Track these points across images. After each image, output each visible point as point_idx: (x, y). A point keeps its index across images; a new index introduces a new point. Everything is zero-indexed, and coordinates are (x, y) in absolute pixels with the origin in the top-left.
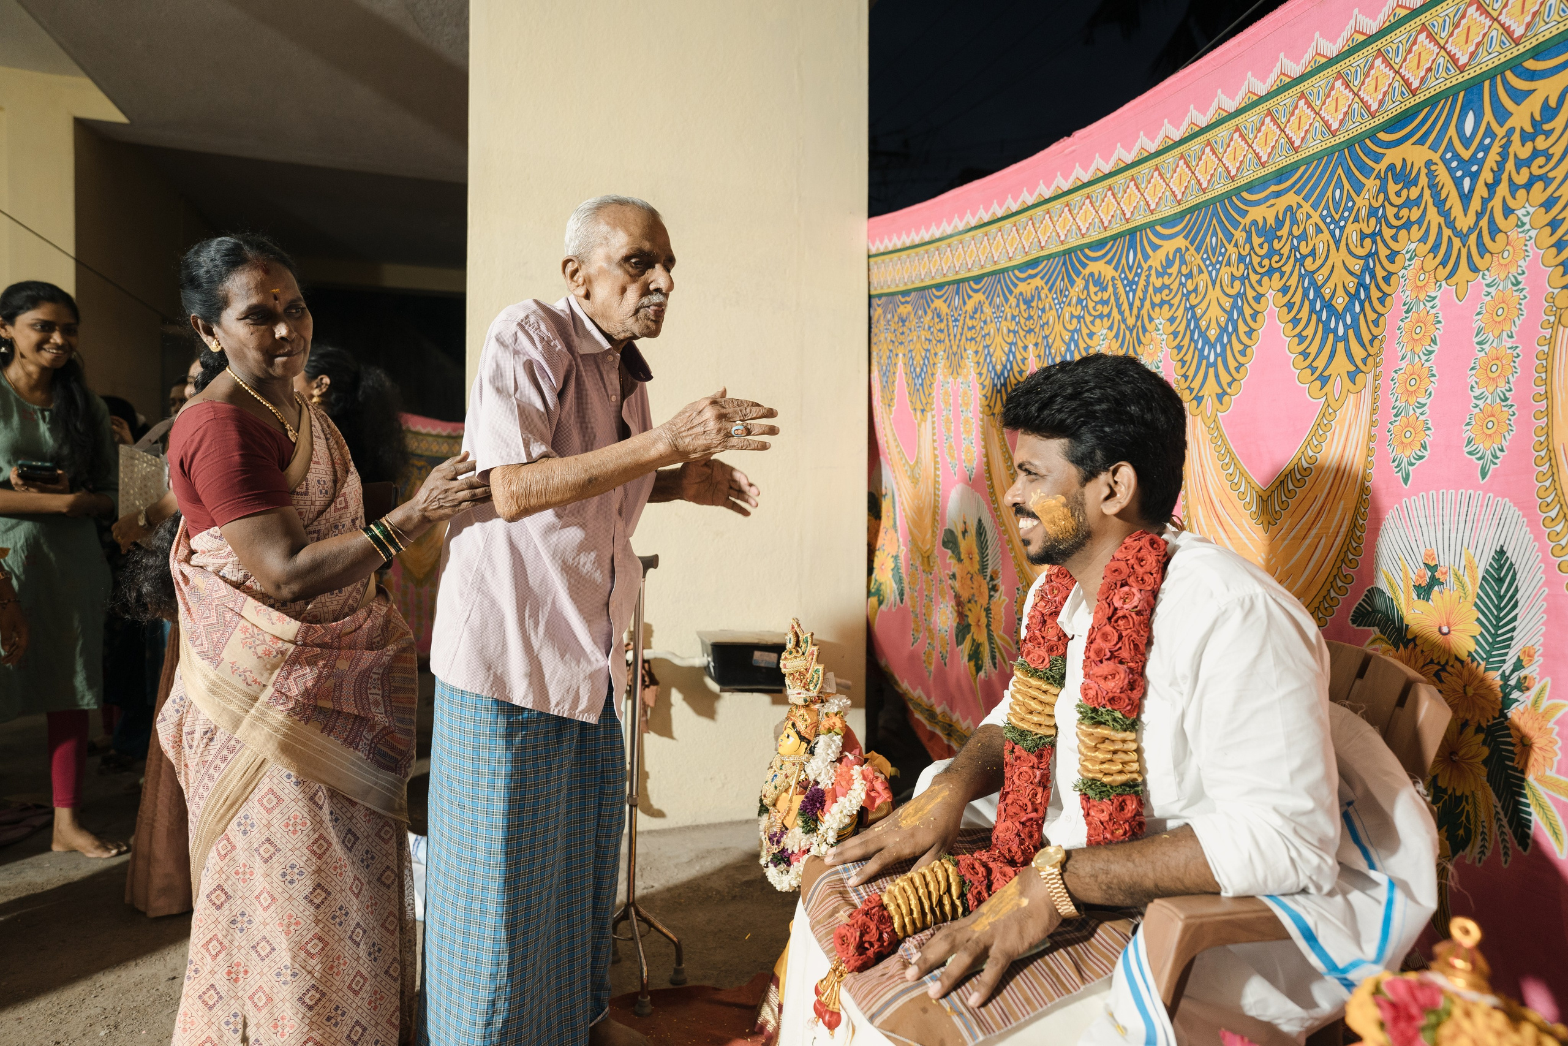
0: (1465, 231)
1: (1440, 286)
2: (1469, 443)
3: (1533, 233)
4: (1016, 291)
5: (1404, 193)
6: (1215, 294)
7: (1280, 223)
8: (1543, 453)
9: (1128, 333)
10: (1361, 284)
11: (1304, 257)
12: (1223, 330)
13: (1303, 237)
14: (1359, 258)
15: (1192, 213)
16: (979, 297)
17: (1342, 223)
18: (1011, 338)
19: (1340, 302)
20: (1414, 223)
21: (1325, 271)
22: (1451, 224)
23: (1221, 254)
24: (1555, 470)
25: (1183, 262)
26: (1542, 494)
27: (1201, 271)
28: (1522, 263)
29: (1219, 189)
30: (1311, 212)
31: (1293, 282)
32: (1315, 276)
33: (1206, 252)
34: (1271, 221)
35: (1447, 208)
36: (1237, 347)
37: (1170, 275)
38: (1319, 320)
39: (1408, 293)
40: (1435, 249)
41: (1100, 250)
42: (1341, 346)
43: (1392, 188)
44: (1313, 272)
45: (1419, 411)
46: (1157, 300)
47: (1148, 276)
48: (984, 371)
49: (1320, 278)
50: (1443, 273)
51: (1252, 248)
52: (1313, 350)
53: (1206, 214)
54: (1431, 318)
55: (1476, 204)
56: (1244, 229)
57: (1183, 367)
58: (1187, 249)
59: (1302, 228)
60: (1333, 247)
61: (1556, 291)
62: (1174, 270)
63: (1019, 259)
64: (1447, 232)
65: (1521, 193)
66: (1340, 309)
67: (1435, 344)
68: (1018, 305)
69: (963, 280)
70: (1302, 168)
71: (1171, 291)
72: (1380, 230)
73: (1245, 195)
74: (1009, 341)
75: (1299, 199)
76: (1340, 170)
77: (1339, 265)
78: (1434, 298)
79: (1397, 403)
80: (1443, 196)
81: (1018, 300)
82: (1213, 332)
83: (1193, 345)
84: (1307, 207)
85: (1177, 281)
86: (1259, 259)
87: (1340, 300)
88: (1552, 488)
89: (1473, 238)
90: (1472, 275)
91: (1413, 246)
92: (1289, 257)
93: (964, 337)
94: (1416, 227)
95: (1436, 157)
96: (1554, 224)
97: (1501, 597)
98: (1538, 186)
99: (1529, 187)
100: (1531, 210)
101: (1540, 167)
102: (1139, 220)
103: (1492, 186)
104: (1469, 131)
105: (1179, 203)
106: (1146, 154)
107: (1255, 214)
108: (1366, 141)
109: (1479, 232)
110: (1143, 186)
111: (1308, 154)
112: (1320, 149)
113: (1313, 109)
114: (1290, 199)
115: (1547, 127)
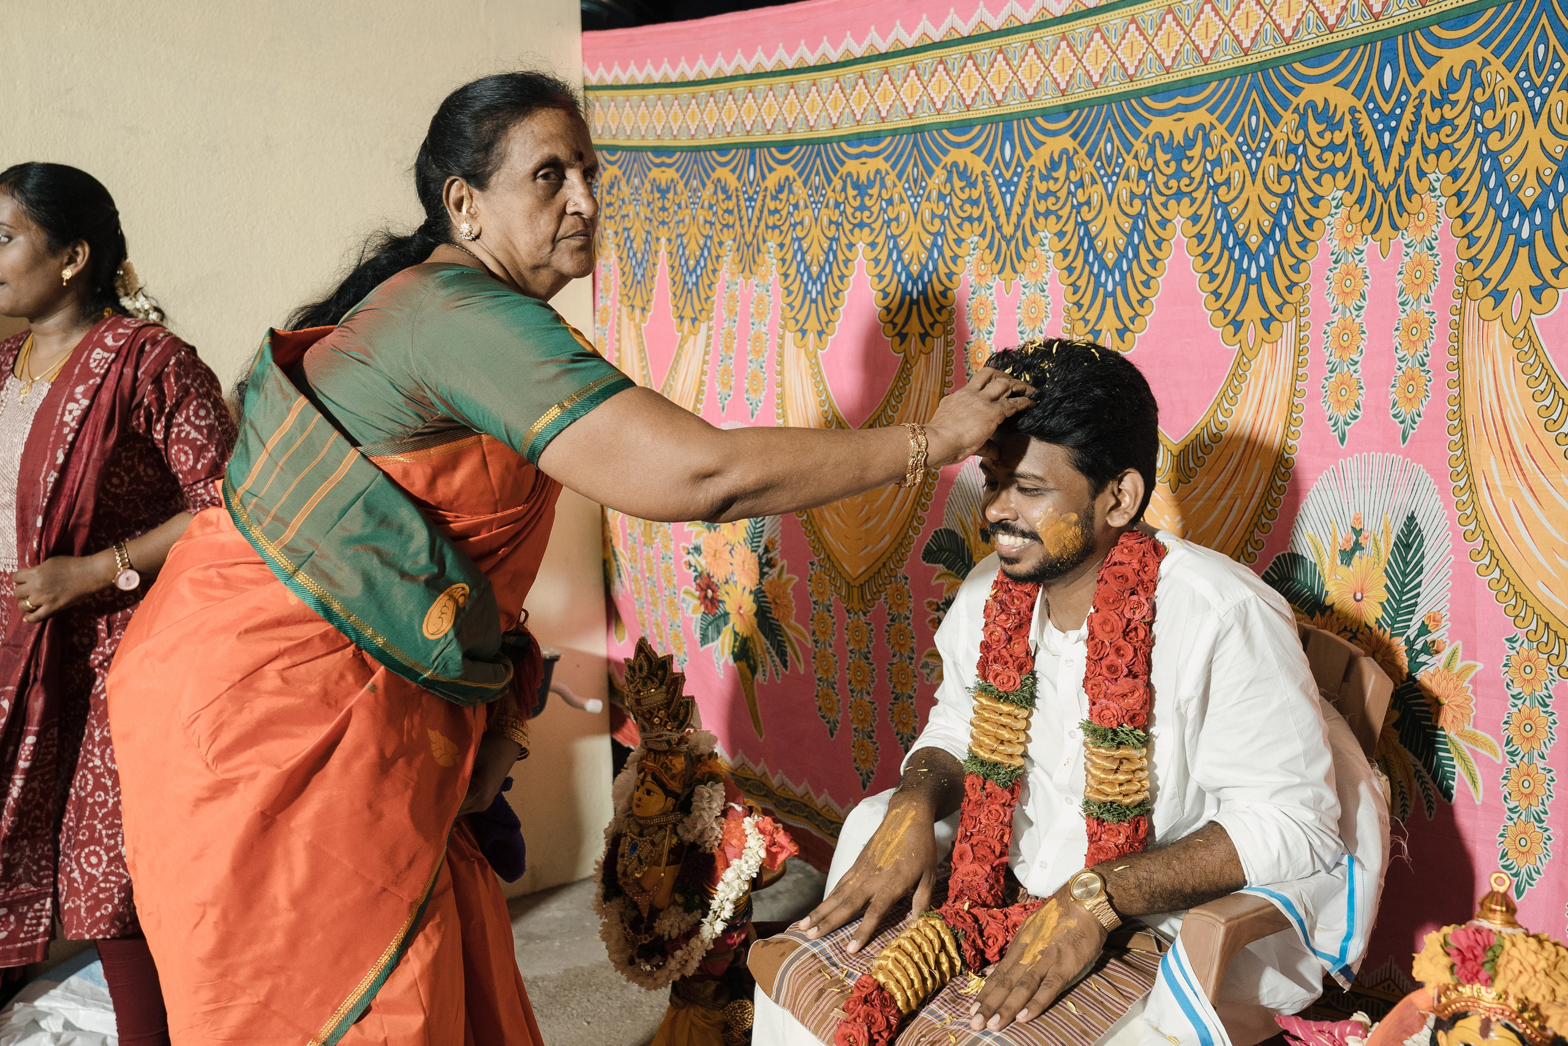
0: (1386, 187)
1: (1367, 240)
2: (1394, 405)
3: (1443, 200)
4: (843, 171)
5: (1327, 135)
6: (1111, 210)
7: (1190, 143)
8: (1456, 423)
9: (1004, 244)
10: (1276, 224)
11: (1218, 186)
12: (1123, 255)
13: (1217, 162)
14: (1276, 195)
15: (1083, 109)
16: (788, 171)
17: (1259, 155)
18: (832, 232)
19: (1254, 240)
20: (1338, 170)
21: (1240, 204)
22: (1373, 176)
23: (1117, 164)
24: (1465, 440)
25: (1071, 166)
26: (1453, 463)
27: (1094, 182)
28: (1434, 228)
29: (1115, 87)
30: (1226, 136)
31: (1205, 211)
32: (1229, 208)
33: (1100, 159)
34: (1179, 137)
35: (1370, 160)
36: (1140, 277)
37: (1056, 180)
38: (1231, 258)
39: (1335, 242)
40: (1360, 201)
41: (965, 134)
42: (1253, 289)
43: (1314, 127)
44: (1227, 204)
45: (1352, 368)
46: (1041, 208)
47: (1031, 178)
48: (792, 271)
49: (1234, 212)
50: (1369, 227)
51: (1156, 164)
52: (1225, 290)
53: (1099, 113)
54: (1360, 272)
55: (1394, 161)
56: (1146, 140)
57: (1075, 293)
58: (1076, 152)
59: (1216, 152)
60: (1248, 179)
61: (1464, 262)
62: (1061, 174)
63: (847, 128)
64: (1371, 186)
65: (1432, 157)
66: (1254, 248)
67: (1366, 300)
68: (844, 189)
69: (761, 145)
70: (1214, 84)
71: (1058, 199)
72: (1300, 169)
73: (1146, 100)
74: (830, 235)
75: (1213, 118)
76: (1254, 95)
77: (1254, 200)
78: (1362, 252)
79: (1331, 359)
80: (1366, 148)
81: (845, 182)
82: (1110, 255)
83: (1087, 268)
84: (1221, 129)
85: (1065, 190)
86: (1165, 179)
87: (1254, 239)
88: (1462, 458)
89: (1393, 195)
90: (1392, 234)
91: (1339, 194)
92: (1201, 183)
93: (763, 224)
94: (1341, 174)
95: (1359, 105)
96: (1460, 195)
97: (1407, 564)
98: (1446, 154)
99: (1438, 153)
100: (1441, 177)
101: (1447, 136)
102: (1015, 105)
103: (1408, 145)
104: (1387, 85)
105: (1063, 93)
106: (1017, 24)
107: (1160, 125)
108: (1282, 68)
109: (1398, 190)
110: (1015, 63)
111: (1219, 69)
112: (1232, 66)
113: (1221, 19)
114: (1201, 116)
115: (1452, 97)
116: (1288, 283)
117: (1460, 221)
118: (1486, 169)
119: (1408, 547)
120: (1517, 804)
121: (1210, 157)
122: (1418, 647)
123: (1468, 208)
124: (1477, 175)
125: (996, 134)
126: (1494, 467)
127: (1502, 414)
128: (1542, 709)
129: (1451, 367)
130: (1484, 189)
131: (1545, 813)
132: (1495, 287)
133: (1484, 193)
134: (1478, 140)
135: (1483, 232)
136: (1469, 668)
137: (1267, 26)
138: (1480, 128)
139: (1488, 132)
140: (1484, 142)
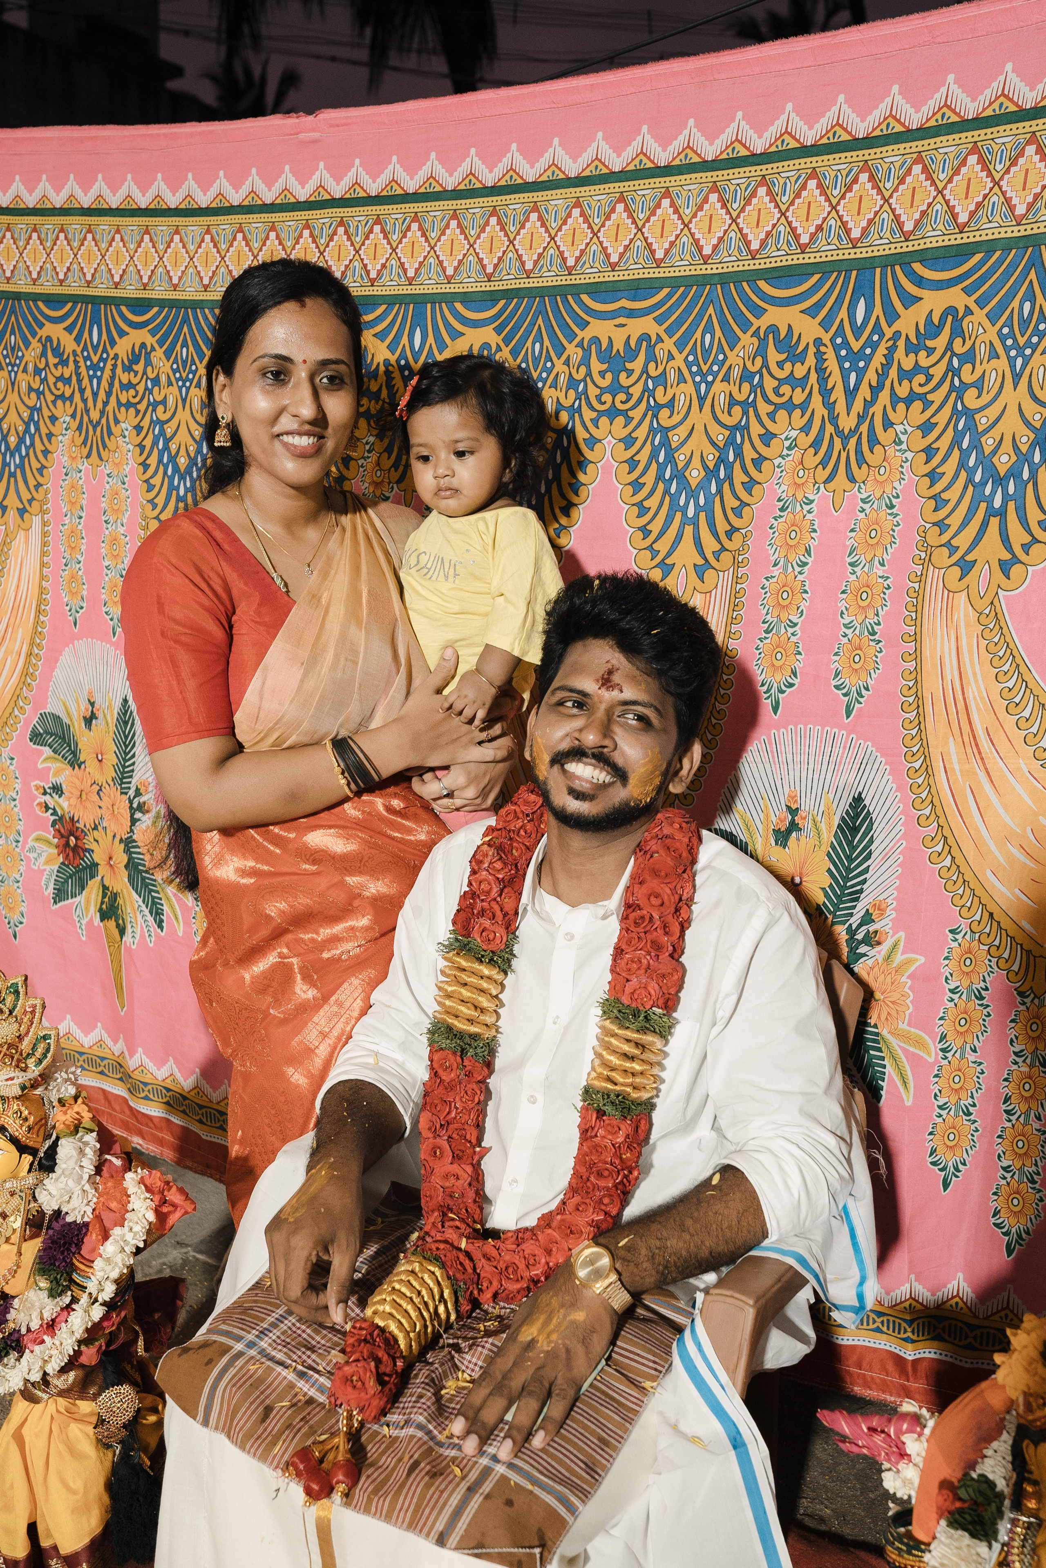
0: (846, 432)
1: (819, 488)
2: (837, 675)
3: (910, 455)
5: (788, 366)
7: (632, 353)
8: (911, 699)
10: (722, 459)
11: (659, 406)
13: (662, 380)
14: (725, 426)
15: (510, 300)
17: (710, 378)
19: (695, 475)
20: (796, 406)
21: (683, 431)
22: (834, 419)
23: (545, 369)
24: (922, 719)
26: (907, 742)
28: (897, 484)
29: (550, 278)
30: (675, 352)
31: (641, 434)
32: (670, 434)
33: (525, 360)
34: (620, 345)
35: (832, 401)
38: (667, 491)
39: (784, 487)
40: (816, 444)
42: (689, 529)
43: (774, 356)
44: (669, 430)
45: (791, 630)
49: (675, 439)
50: (822, 474)
51: (589, 374)
53: (529, 306)
54: (807, 524)
55: (858, 406)
56: (581, 345)
58: (500, 349)
59: (661, 369)
60: (696, 404)
61: (930, 526)
64: (830, 429)
65: (901, 407)
66: (694, 484)
67: (810, 555)
70: (665, 291)
72: (755, 400)
73: (585, 298)
75: (661, 330)
76: (711, 310)
77: (700, 428)
78: (812, 501)
79: (768, 617)
80: (829, 387)
84: (669, 344)
86: (598, 392)
87: (695, 473)
88: (918, 737)
89: (853, 441)
90: (848, 485)
91: (794, 434)
92: (639, 401)
93: (113, 399)
94: (798, 412)
95: (826, 338)
96: (929, 452)
97: (854, 848)
98: (917, 405)
99: (908, 401)
100: (909, 429)
101: (920, 385)
102: (429, 285)
103: (875, 390)
104: (859, 321)
105: (489, 278)
106: (438, 189)
107: (599, 329)
108: (745, 284)
109: (860, 438)
110: (433, 235)
111: (672, 274)
112: (688, 273)
113: (680, 217)
114: (647, 325)
115: (929, 343)
116: (729, 528)
117: (927, 480)
118: (960, 427)
119: (855, 830)
120: (947, 1100)
121: (653, 372)
122: (859, 936)
123: (938, 467)
124: (950, 432)
125: (404, 319)
126: (953, 750)
127: (963, 693)
128: (977, 1002)
129: (906, 638)
130: (956, 450)
131: (974, 1105)
132: (963, 557)
133: (956, 453)
134: (954, 394)
135: (952, 495)
136: (910, 962)
137: (733, 234)
138: (957, 382)
139: (965, 386)
140: (960, 397)
